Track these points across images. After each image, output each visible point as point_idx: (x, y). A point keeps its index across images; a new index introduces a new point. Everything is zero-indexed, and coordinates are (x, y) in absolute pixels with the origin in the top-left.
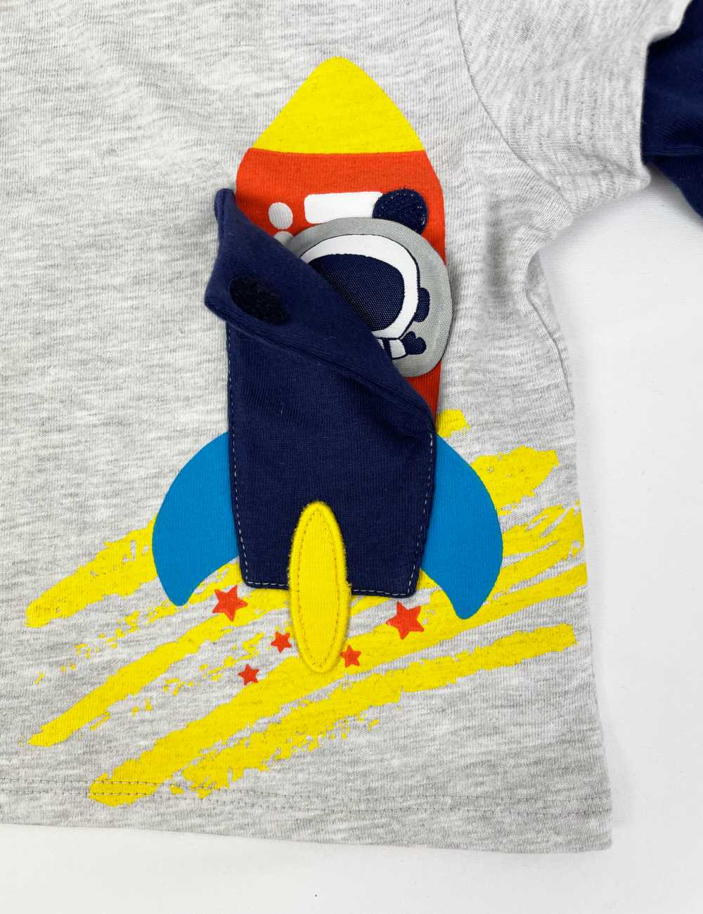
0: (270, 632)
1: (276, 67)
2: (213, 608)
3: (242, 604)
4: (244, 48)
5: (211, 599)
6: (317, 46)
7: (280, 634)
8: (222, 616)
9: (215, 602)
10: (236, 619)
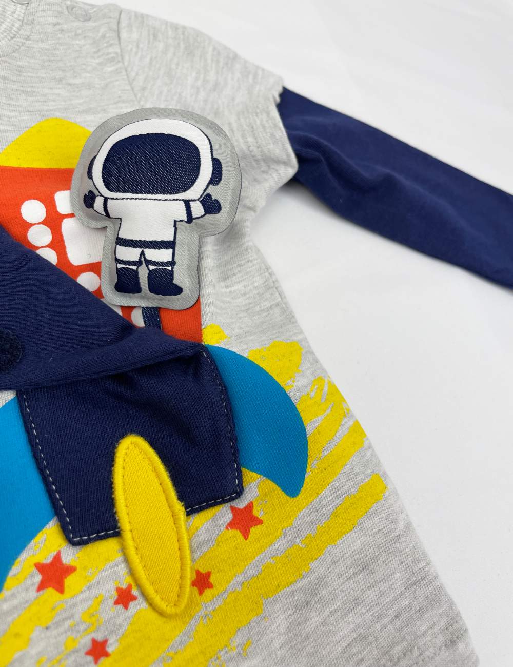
0: (109, 591)
2: (36, 586)
3: (70, 570)
5: (32, 576)
7: (122, 589)
8: (50, 592)
9: (38, 578)
10: (66, 589)
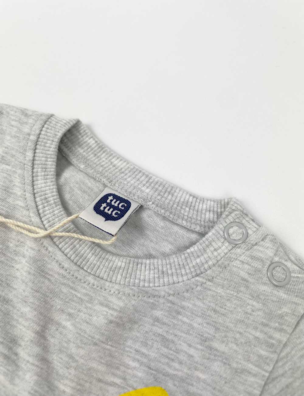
1: (122, 368)
4: (108, 347)
6: (154, 372)
